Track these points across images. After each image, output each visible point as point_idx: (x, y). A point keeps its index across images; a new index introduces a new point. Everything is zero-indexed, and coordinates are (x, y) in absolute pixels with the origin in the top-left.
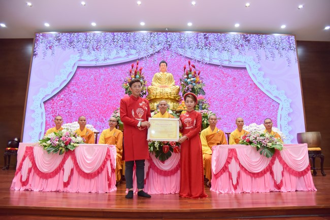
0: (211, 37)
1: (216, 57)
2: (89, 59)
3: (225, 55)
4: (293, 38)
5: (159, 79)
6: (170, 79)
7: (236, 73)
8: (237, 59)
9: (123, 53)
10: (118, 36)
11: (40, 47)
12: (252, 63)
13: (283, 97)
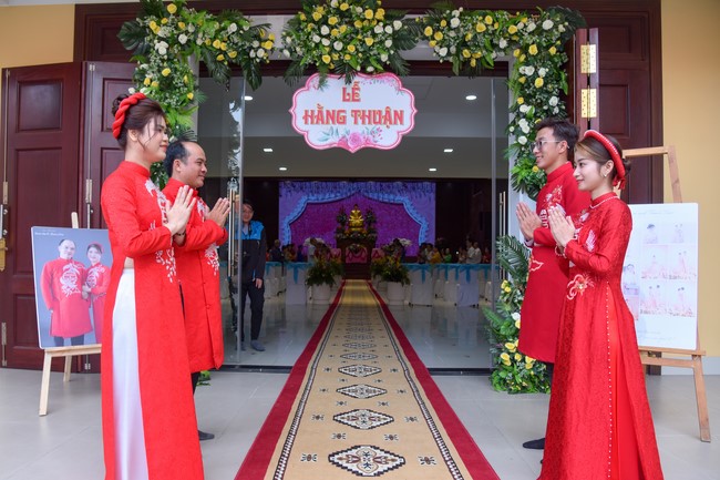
0: (384, 184)
1: (386, 197)
2: (313, 199)
3: (392, 197)
4: (434, 184)
5: (353, 214)
6: (359, 215)
7: (397, 208)
8: (399, 199)
9: (333, 196)
10: (330, 184)
11: (283, 191)
12: (407, 201)
13: (424, 221)
